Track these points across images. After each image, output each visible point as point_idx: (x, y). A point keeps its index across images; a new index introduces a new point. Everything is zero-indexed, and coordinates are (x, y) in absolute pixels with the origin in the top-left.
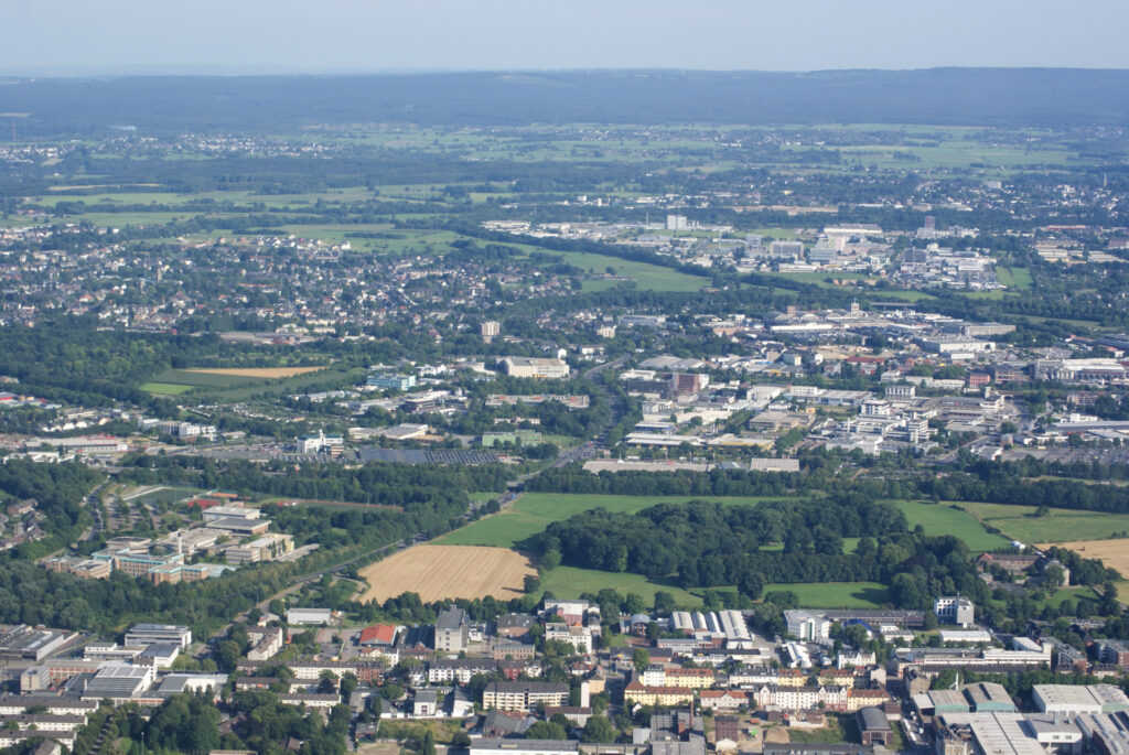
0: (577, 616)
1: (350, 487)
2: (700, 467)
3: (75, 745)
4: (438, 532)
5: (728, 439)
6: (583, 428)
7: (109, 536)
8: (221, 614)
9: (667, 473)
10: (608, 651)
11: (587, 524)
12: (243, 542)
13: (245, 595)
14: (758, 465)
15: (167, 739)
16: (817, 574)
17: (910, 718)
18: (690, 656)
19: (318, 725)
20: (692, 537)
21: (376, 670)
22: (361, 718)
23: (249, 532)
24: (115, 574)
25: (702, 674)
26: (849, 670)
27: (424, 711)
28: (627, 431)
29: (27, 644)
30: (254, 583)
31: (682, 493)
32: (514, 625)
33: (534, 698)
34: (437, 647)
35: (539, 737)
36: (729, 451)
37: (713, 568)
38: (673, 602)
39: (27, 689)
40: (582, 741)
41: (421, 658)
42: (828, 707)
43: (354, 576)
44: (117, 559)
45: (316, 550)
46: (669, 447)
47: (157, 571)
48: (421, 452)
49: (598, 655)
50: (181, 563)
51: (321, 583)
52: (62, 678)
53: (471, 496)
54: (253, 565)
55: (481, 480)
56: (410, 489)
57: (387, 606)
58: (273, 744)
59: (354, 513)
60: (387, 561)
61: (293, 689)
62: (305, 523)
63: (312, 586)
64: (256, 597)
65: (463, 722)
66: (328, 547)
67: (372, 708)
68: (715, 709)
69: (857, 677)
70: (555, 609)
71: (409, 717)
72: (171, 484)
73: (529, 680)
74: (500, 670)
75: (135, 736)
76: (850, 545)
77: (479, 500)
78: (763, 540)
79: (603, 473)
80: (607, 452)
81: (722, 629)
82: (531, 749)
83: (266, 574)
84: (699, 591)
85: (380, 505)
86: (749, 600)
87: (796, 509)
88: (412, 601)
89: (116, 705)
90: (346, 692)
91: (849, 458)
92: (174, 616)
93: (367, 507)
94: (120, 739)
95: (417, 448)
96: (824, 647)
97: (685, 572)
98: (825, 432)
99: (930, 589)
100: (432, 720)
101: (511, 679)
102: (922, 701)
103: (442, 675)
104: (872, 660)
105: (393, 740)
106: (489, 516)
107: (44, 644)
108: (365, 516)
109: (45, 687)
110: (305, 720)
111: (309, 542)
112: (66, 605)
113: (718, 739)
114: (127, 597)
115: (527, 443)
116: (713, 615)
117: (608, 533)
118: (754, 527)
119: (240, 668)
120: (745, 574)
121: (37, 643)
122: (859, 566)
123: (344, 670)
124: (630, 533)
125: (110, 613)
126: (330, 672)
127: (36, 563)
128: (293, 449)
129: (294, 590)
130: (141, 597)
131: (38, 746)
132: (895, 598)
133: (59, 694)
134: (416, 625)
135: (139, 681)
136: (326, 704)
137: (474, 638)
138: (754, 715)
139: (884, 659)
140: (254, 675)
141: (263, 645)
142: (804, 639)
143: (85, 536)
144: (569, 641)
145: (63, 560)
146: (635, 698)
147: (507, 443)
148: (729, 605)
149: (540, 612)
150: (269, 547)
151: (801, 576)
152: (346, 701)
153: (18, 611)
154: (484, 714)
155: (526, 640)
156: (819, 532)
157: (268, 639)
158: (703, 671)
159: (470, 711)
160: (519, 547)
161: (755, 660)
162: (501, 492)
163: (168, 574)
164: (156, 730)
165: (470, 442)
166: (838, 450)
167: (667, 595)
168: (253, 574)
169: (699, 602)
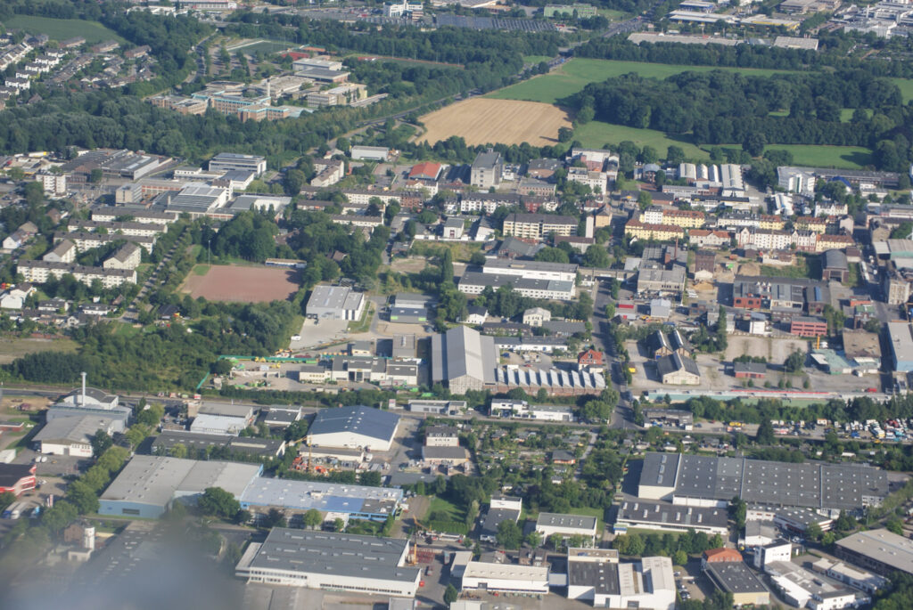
0: (598, 163)
1: (422, 47)
2: (731, 41)
3: (154, 248)
4: (492, 88)
5: (760, 19)
6: (634, 4)
7: (209, 80)
8: (295, 148)
9: (699, 46)
10: (619, 193)
11: (619, 86)
12: (323, 89)
13: (318, 133)
14: (781, 42)
15: (231, 247)
16: (814, 138)
17: (868, 261)
18: (689, 200)
19: (361, 242)
20: (710, 101)
21: (417, 199)
22: (398, 238)
23: (330, 81)
24: (209, 111)
25: (695, 216)
26: (823, 218)
27: (452, 235)
28: (672, 9)
29: (125, 166)
30: (328, 124)
31: (710, 64)
32: (543, 167)
33: (547, 228)
34: (472, 183)
35: (545, 260)
36: (759, 30)
37: (723, 128)
38: (682, 155)
39: (121, 201)
40: (582, 265)
41: (458, 191)
42: (799, 248)
43: (414, 122)
44: (213, 99)
45: (385, 99)
46: (706, 23)
47: (245, 110)
48: (489, 20)
49: (612, 197)
50: (268, 104)
51: (384, 127)
52: (152, 194)
53: (525, 59)
54: (329, 107)
55: (536, 45)
56: (472, 50)
57: (436, 147)
58: (320, 255)
59: (422, 69)
60: (444, 110)
61: (344, 212)
62: (379, 75)
63: (377, 128)
64: (327, 135)
65: (483, 246)
66: (395, 97)
67: (409, 230)
68: (700, 245)
69: (828, 224)
70: (579, 157)
71: (439, 239)
72: (270, 39)
73: (547, 213)
74: (522, 205)
75: (205, 244)
76: (846, 115)
77: (532, 62)
78: (774, 107)
79: (643, 44)
80: (651, 26)
81: (721, 179)
82: (537, 269)
83: (339, 116)
84: (709, 147)
85: (446, 63)
86: (750, 157)
87: (805, 82)
88: (458, 144)
89: (193, 218)
90: (389, 216)
91: (863, 40)
92: (254, 148)
93: (436, 65)
94: (194, 247)
95: (487, 16)
96: (808, 199)
97: (698, 130)
98: (847, 17)
99: (908, 155)
100: (457, 243)
101: (531, 212)
102: (881, 247)
103: (473, 206)
104: (845, 210)
105: (422, 257)
106: (539, 76)
107: (141, 166)
108: (431, 71)
109: (137, 201)
110: (350, 237)
111: (381, 92)
112: (163, 135)
113: (697, 270)
114: (217, 131)
115: (583, 16)
116: (715, 167)
117: (636, 94)
118: (767, 95)
119: (303, 193)
120: (751, 134)
121: (136, 165)
122: (850, 132)
123: (390, 198)
124: (654, 95)
125: (201, 143)
126: (378, 199)
127: (144, 99)
128: (380, 12)
129: (362, 131)
130: (229, 131)
131: (121, 248)
132: (877, 161)
133: (148, 206)
134: (458, 164)
135: (215, 199)
136: (371, 224)
137: (507, 177)
138: (733, 252)
139: (855, 210)
140: (314, 198)
141: (325, 174)
142: (791, 192)
143: (189, 79)
144: (587, 183)
145: (167, 98)
146: (633, 233)
147: (565, 14)
148: (731, 160)
149: (567, 158)
150: (345, 94)
151: (799, 139)
152: (388, 224)
153: (122, 138)
154: (503, 239)
155: (550, 181)
156: (820, 101)
157: (330, 170)
158: (695, 214)
159: (490, 236)
160: (560, 104)
161: (744, 206)
162: (553, 56)
163: (255, 113)
164: (222, 240)
165: (534, 13)
166: (854, 33)
167: (678, 149)
168: (327, 116)
169: (706, 156)
